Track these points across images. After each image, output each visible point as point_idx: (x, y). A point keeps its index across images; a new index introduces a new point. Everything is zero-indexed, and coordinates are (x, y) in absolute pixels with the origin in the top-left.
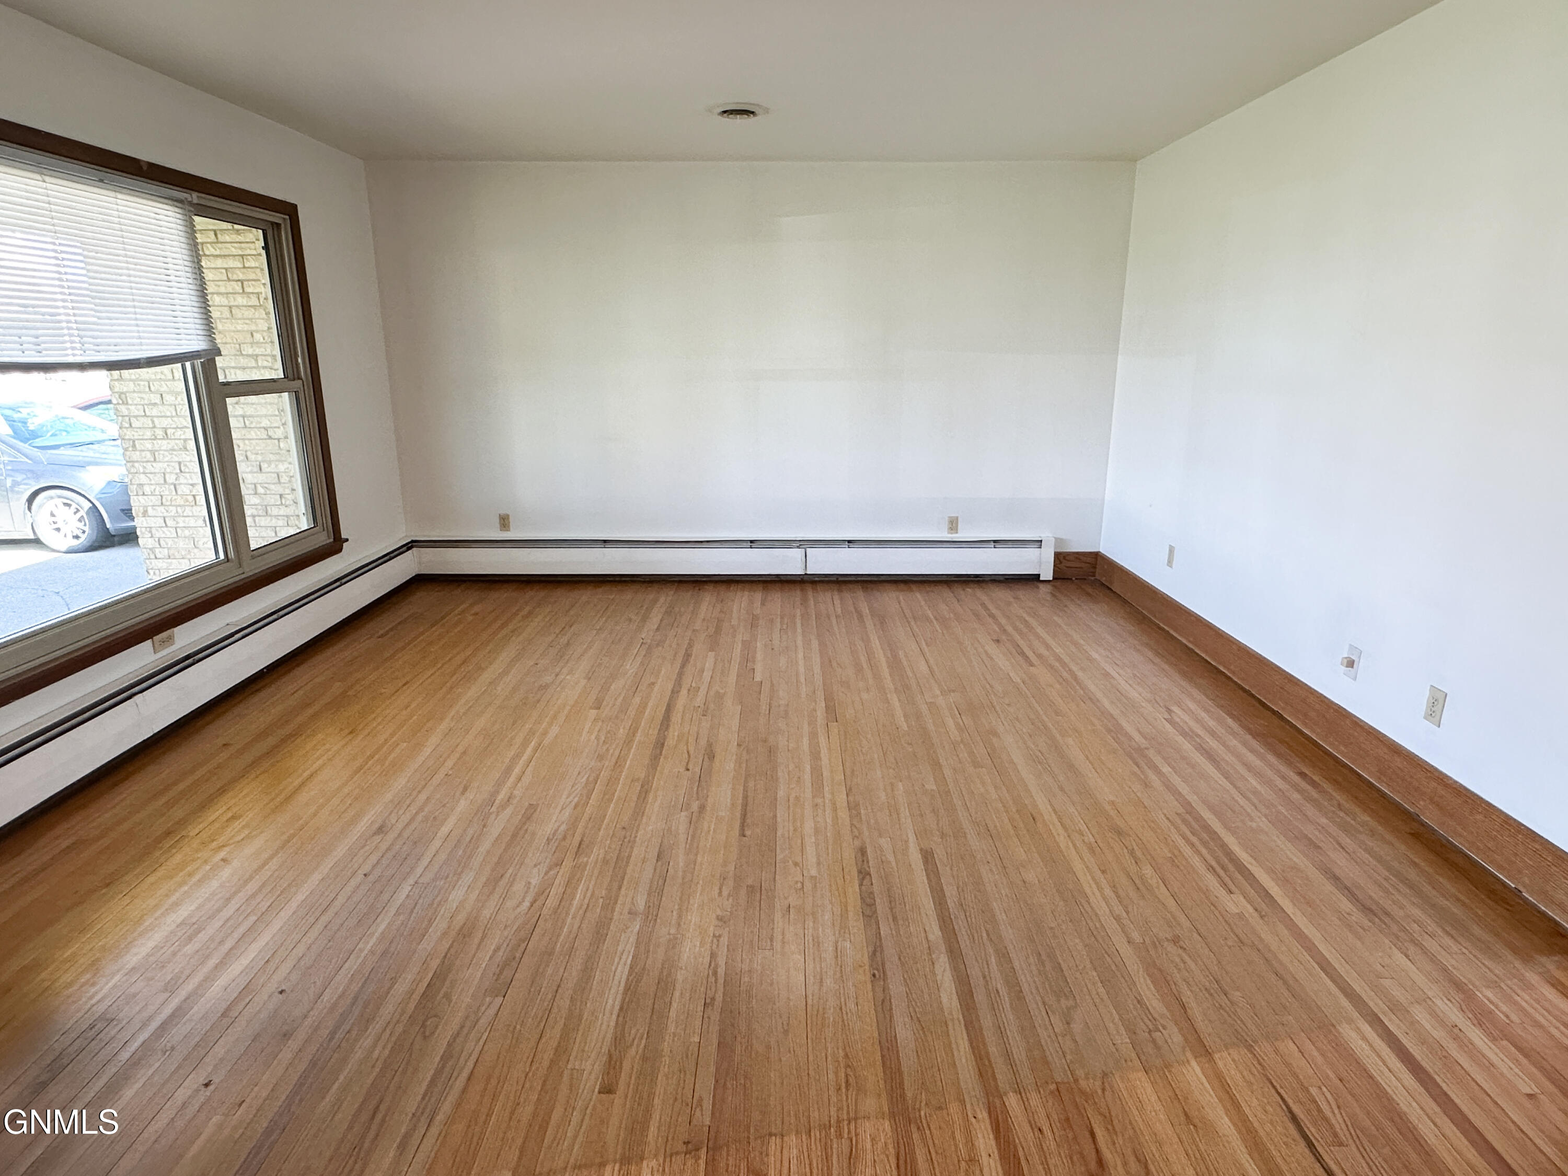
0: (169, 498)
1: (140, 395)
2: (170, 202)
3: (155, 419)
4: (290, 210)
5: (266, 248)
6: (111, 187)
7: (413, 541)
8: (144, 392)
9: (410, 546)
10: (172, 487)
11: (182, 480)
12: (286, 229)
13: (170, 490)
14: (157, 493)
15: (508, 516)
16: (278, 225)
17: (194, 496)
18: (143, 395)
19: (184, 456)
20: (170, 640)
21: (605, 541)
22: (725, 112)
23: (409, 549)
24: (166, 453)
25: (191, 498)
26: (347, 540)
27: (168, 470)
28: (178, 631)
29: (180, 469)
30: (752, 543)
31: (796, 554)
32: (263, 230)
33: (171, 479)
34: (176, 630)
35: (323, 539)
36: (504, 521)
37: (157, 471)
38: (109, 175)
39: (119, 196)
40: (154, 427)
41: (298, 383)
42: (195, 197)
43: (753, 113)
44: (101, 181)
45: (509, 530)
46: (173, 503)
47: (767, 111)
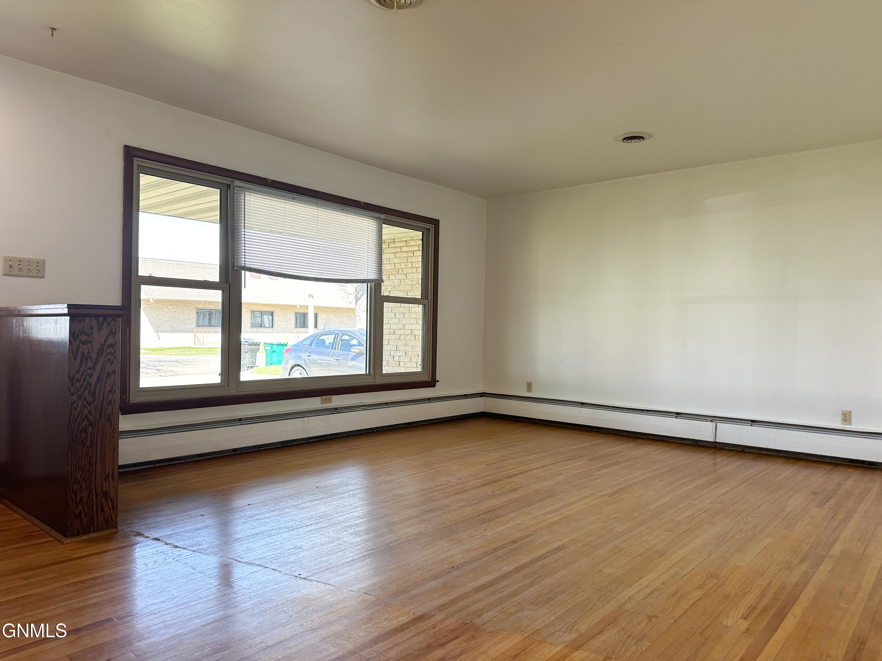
0: (390, 362)
1: (388, 314)
2: (372, 218)
3: (391, 325)
4: (436, 223)
5: (422, 240)
6: (346, 212)
7: (483, 393)
8: (390, 313)
9: (482, 395)
10: (392, 357)
11: (396, 354)
12: (432, 230)
13: (391, 358)
14: (387, 360)
15: (532, 383)
16: (429, 229)
17: (399, 362)
18: (389, 314)
19: (399, 342)
20: (329, 401)
21: (582, 403)
22: (624, 139)
23: (481, 396)
24: (393, 341)
25: (398, 363)
26: (438, 381)
27: (392, 349)
28: (334, 397)
29: (396, 349)
30: (678, 415)
31: (709, 426)
32: (422, 232)
33: (392, 353)
34: (333, 397)
35: (427, 378)
36: (529, 386)
37: (388, 349)
38: (347, 208)
39: (348, 215)
40: (391, 329)
41: (426, 301)
42: (383, 216)
43: (643, 138)
44: (342, 210)
45: (531, 392)
46: (392, 365)
47: (651, 136)
